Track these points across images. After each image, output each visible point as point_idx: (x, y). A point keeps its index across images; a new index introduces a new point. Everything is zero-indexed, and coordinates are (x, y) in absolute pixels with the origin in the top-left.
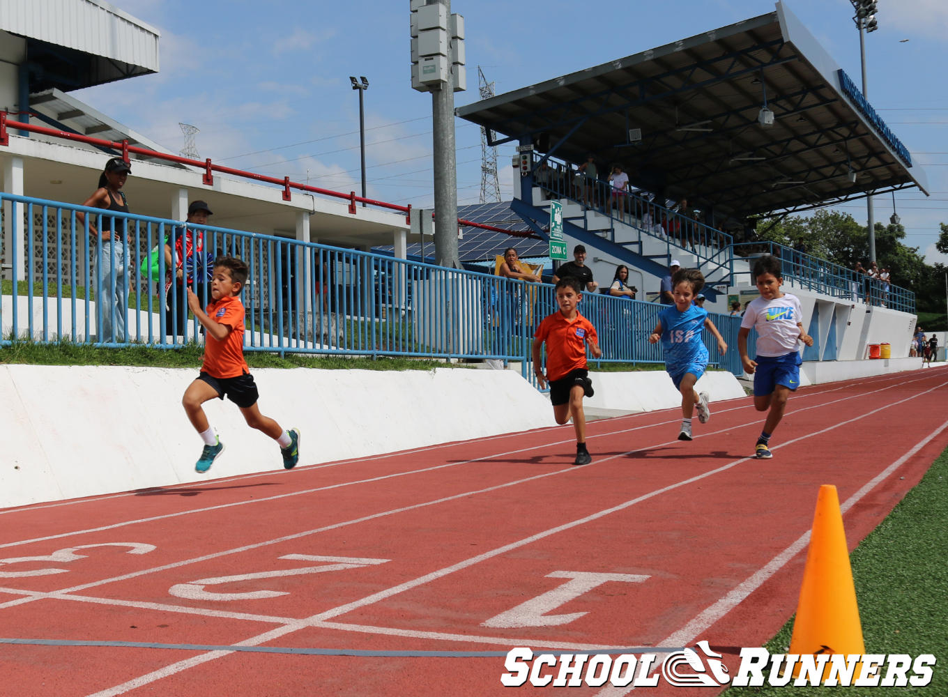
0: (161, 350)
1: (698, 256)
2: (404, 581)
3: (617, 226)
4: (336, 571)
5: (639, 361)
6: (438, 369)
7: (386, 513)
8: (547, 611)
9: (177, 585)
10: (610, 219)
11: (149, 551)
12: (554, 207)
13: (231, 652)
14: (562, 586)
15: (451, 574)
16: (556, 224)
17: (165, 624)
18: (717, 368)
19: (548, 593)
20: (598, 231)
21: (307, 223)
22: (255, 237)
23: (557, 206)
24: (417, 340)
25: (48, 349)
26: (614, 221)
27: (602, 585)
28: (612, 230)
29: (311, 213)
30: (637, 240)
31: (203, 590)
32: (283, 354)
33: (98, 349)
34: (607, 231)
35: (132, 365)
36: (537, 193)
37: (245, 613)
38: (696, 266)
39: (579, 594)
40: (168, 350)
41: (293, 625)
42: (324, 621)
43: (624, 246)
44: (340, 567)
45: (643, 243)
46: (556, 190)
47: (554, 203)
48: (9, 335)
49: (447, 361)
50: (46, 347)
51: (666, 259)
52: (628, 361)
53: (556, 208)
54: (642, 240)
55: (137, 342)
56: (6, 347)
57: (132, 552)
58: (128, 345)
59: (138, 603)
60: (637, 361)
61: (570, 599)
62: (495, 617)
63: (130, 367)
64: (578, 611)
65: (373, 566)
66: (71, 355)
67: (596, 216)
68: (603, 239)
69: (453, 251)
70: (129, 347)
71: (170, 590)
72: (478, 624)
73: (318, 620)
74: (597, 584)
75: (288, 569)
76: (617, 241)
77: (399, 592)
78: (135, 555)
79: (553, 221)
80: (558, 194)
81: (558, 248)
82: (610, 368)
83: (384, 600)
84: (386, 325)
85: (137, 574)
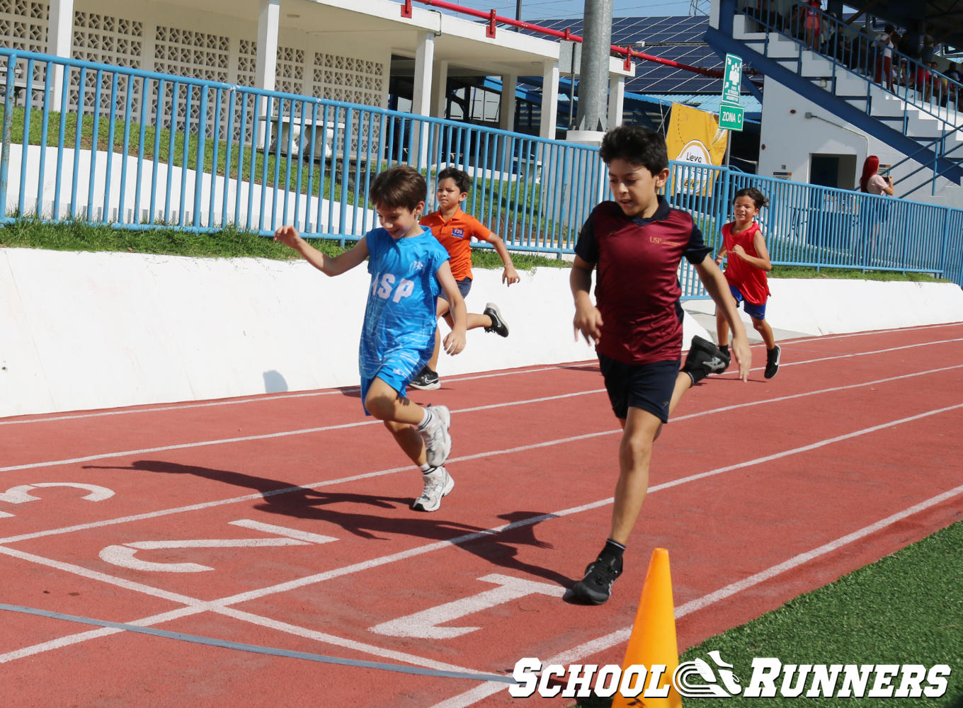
0: (192, 234)
1: (945, 122)
2: (333, 568)
3: (842, 73)
4: (276, 547)
5: (826, 265)
6: (540, 269)
7: (379, 473)
8: (444, 621)
9: (112, 546)
10: (832, 64)
11: (105, 498)
12: (730, 63)
13: (121, 631)
14: (485, 593)
15: (387, 565)
16: (731, 84)
17: (76, 592)
18: (940, 277)
19: (463, 600)
20: (814, 78)
21: (430, 46)
22: (320, 104)
23: (734, 61)
24: (544, 214)
25: (57, 231)
26: (837, 66)
27: (523, 598)
28: (833, 79)
29: (436, 34)
30: (864, 94)
31: (135, 555)
32: (343, 243)
33: (116, 230)
34: (826, 79)
35: (154, 252)
36: (739, 22)
37: (158, 587)
38: (940, 136)
39: (491, 605)
40: (201, 234)
41: (196, 606)
42: (227, 606)
43: (847, 101)
44: (281, 542)
45: (872, 99)
46: (764, 20)
47: (730, 58)
48: (14, 211)
49: (558, 257)
50: (55, 227)
51: (901, 123)
52: (810, 264)
53: (733, 63)
54: (871, 95)
55: (164, 223)
56: (9, 226)
57: (87, 498)
58: (152, 226)
59: (63, 564)
60: (823, 265)
61: (478, 610)
62: (388, 622)
63: (150, 256)
64: (475, 625)
65: (316, 544)
66: (83, 238)
67: (813, 59)
68: (821, 89)
69: (599, 107)
70: (154, 229)
71: (101, 552)
72: (367, 628)
73: (220, 606)
74: (520, 595)
75: (231, 538)
76: (838, 93)
77: (319, 580)
78: (89, 502)
79: (728, 80)
80: (767, 25)
81: (730, 115)
82: (783, 273)
83: (299, 589)
84: (516, 186)
85: (78, 528)
